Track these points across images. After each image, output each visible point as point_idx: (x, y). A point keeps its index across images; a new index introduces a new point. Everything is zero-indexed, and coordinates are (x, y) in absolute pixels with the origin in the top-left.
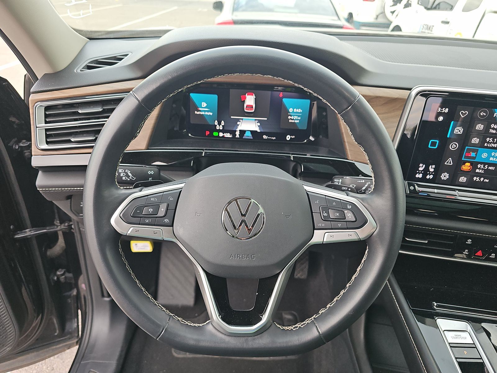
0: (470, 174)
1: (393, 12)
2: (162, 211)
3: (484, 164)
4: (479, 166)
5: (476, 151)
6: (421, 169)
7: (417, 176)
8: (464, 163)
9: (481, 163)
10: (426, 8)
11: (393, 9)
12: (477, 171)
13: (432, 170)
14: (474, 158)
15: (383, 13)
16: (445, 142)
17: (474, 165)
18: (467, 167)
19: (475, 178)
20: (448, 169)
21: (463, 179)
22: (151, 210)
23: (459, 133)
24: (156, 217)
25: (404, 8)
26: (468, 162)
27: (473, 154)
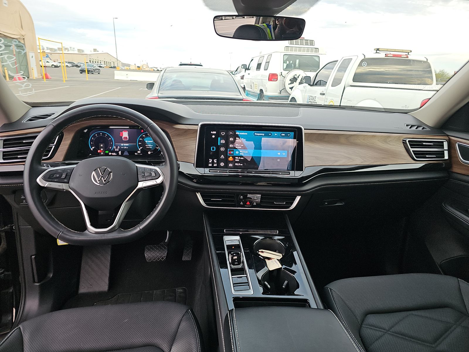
0: (234, 162)
1: (291, 88)
2: (64, 176)
3: (238, 157)
4: (236, 158)
5: (233, 151)
6: (210, 161)
7: (209, 165)
8: (229, 157)
9: (237, 156)
10: (309, 85)
11: (291, 86)
12: (236, 160)
13: (216, 162)
14: (233, 154)
15: (285, 89)
16: (218, 148)
17: (234, 157)
18: (231, 159)
19: (236, 164)
20: (222, 160)
21: (231, 165)
22: (58, 175)
23: (223, 143)
24: (61, 179)
25: (299, 85)
26: (231, 156)
27: (232, 152)
